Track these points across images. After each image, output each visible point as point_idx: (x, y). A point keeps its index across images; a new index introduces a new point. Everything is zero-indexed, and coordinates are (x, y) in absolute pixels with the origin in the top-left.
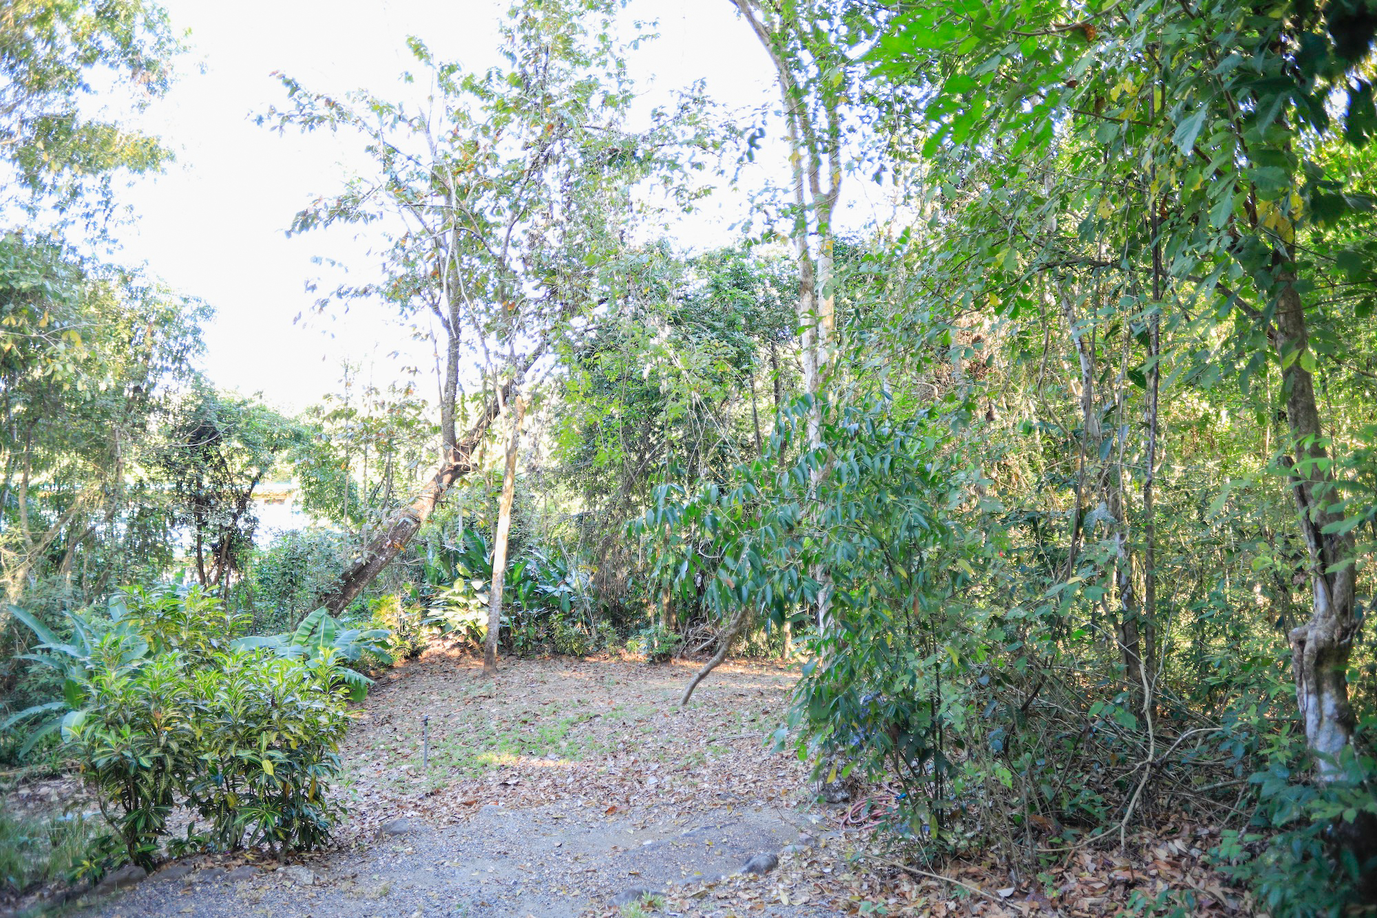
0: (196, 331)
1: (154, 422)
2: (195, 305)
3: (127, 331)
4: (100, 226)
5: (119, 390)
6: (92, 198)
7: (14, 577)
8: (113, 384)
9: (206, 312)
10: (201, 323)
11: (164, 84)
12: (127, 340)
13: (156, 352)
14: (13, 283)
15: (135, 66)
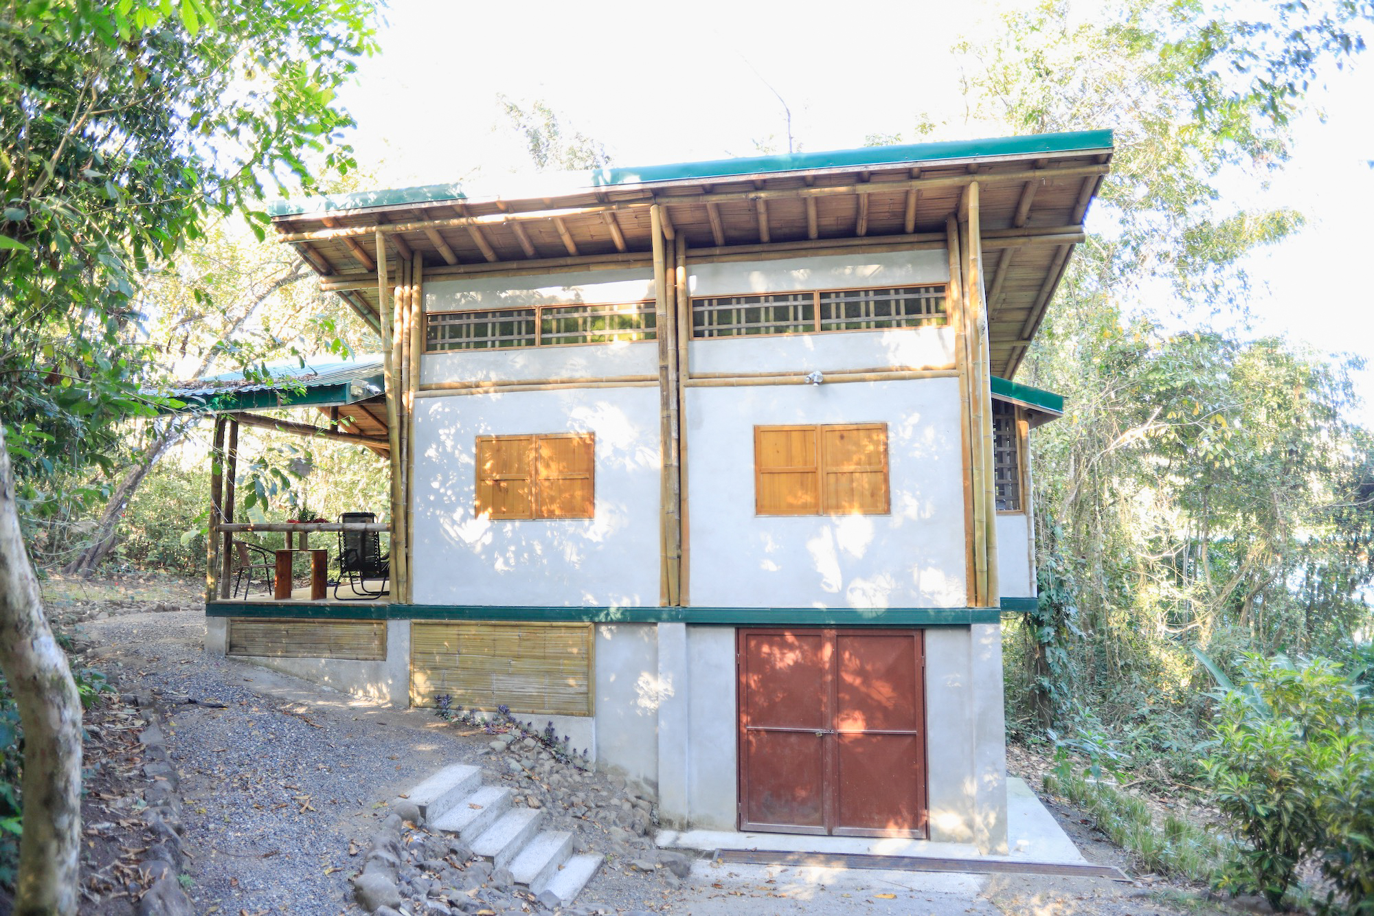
0: (1347, 385)
1: (1315, 482)
2: (1344, 360)
3: (1275, 398)
4: (1243, 307)
5: (1275, 455)
6: (1233, 284)
7: (1204, 623)
8: (1269, 450)
9: (1357, 364)
10: (1353, 374)
11: (1285, 156)
12: (1276, 406)
13: (1307, 414)
14: (1172, 383)
15: (1256, 153)
